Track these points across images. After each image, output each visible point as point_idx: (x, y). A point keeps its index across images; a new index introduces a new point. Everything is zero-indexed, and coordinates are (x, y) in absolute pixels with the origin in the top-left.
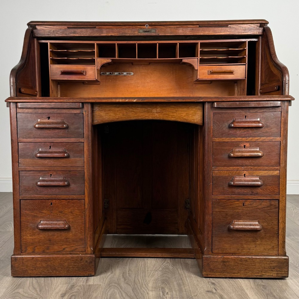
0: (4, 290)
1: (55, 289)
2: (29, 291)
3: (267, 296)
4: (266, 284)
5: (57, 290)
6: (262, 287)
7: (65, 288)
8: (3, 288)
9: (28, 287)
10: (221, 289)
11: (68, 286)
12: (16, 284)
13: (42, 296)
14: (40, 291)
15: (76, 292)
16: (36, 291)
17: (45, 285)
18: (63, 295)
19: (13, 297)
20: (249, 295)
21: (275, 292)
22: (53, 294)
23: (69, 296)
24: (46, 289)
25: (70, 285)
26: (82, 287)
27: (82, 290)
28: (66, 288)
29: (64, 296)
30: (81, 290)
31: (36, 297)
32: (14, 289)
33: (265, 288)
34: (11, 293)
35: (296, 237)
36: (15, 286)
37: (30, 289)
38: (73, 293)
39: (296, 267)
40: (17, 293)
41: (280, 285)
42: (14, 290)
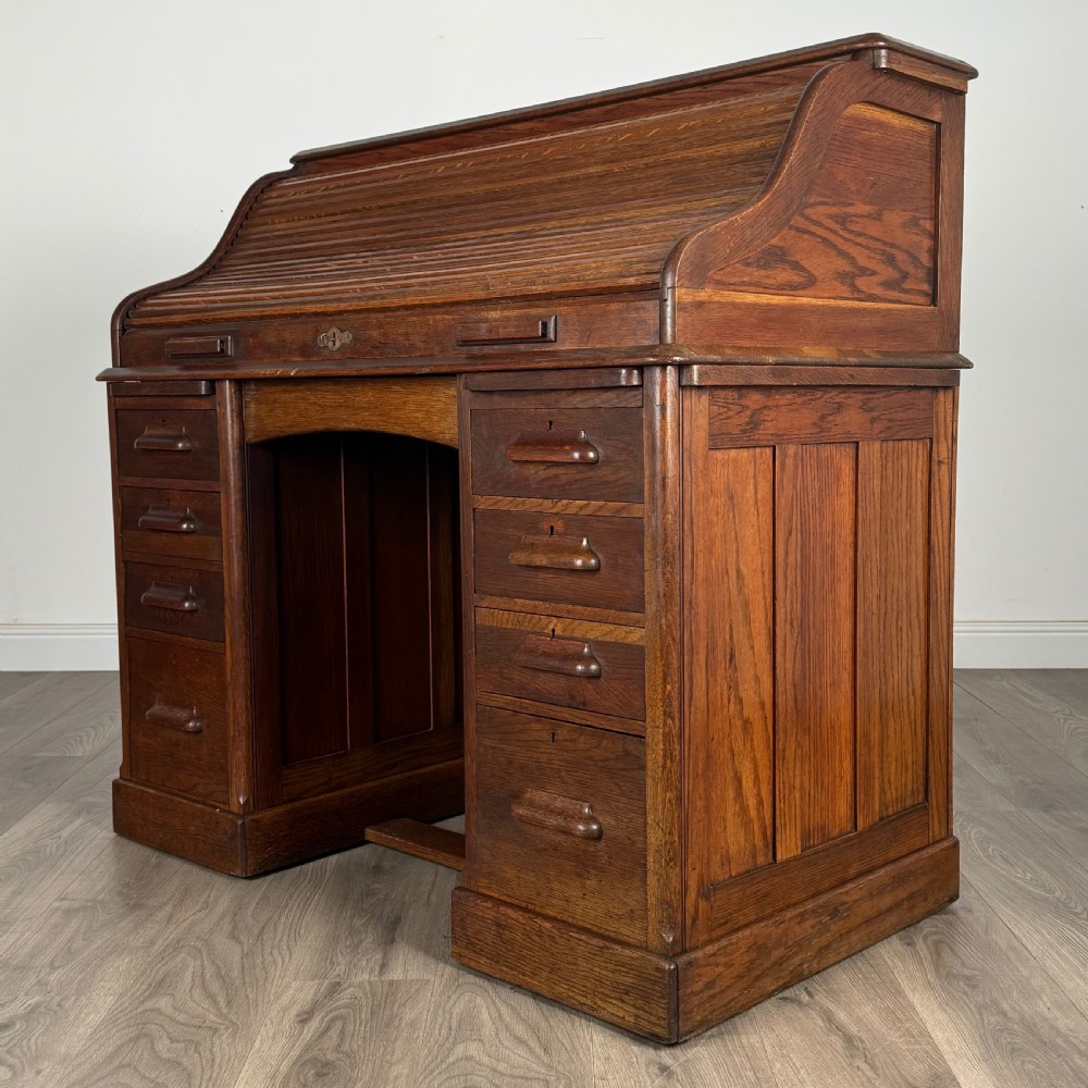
0: (110, 1000)
1: (278, 997)
2: (191, 1004)
3: (980, 1014)
4: (976, 972)
5: (285, 1000)
6: (961, 983)
7: (312, 991)
8: (106, 995)
9: (187, 990)
10: (827, 992)
11: (321, 985)
12: (148, 981)
13: (234, 1019)
14: (229, 1003)
15: (346, 1006)
16: (215, 1002)
17: (244, 983)
18: (305, 1016)
19: (141, 1026)
20: (919, 1009)
21: (1006, 999)
22: (273, 1014)
23: (323, 1019)
24: (247, 997)
25: (327, 982)
26: (368, 988)
27: (367, 998)
28: (315, 994)
29: (306, 1019)
30: (363, 1000)
31: (214, 1025)
32: (142, 998)
33: (974, 987)
34: (131, 1011)
35: (1075, 813)
36: (144, 987)
37: (196, 997)
38: (336, 1008)
39: (1076, 914)
40: (153, 1010)
41: (1022, 976)
42: (143, 1002)
